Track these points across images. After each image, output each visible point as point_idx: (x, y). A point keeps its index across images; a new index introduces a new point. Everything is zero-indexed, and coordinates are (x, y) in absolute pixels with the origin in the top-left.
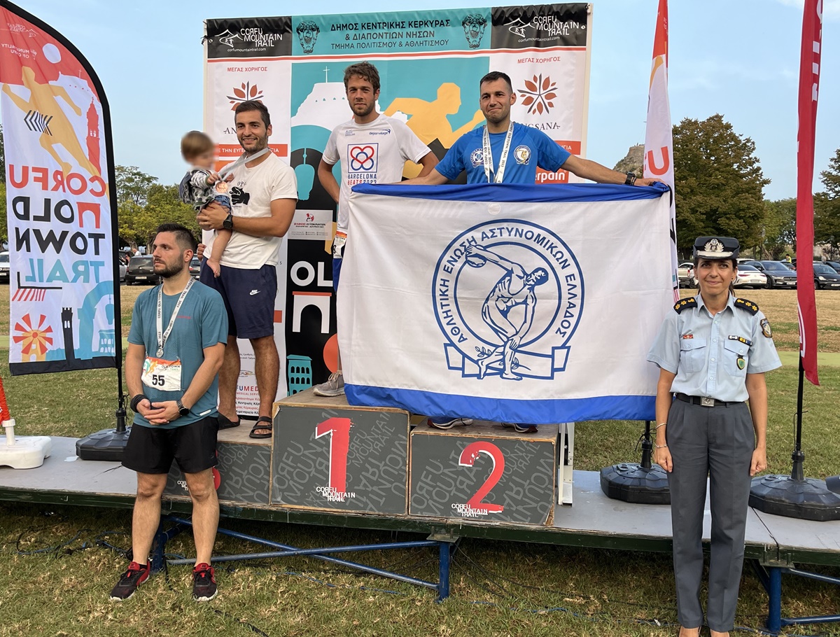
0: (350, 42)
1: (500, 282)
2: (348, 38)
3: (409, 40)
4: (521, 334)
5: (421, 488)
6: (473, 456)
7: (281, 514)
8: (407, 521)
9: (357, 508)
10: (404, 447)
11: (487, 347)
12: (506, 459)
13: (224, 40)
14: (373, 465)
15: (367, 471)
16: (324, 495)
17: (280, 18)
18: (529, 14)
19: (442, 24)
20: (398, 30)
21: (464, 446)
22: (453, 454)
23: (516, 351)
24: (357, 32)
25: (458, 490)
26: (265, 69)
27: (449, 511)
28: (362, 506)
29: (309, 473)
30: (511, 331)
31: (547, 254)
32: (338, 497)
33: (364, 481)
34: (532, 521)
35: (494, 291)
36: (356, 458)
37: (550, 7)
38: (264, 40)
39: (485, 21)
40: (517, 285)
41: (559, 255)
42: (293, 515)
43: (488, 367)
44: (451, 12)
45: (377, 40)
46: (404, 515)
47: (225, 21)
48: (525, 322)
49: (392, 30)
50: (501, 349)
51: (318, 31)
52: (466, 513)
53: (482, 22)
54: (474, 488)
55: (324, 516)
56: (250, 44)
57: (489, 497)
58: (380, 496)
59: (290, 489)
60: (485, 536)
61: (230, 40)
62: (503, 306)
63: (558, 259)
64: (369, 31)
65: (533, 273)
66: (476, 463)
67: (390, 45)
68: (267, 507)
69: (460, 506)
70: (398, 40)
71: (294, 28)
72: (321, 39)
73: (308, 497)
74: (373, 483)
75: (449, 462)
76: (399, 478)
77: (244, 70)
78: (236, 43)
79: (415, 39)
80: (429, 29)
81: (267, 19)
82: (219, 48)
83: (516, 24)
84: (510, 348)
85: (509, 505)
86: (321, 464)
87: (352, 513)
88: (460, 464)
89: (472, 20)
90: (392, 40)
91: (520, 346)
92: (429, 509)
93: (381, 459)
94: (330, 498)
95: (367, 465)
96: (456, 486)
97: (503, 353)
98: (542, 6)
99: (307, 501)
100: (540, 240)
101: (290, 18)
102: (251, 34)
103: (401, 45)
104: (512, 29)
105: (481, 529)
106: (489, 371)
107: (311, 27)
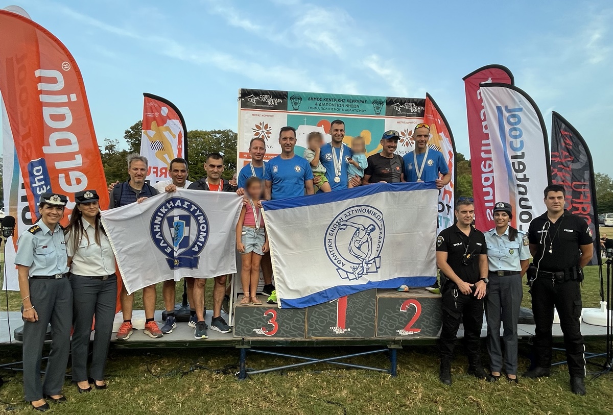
0: (318, 106)
1: (355, 234)
2: (316, 104)
3: (347, 108)
4: (368, 256)
5: (382, 323)
6: (407, 306)
7: (312, 342)
8: (375, 340)
9: (351, 336)
10: (374, 304)
11: (355, 265)
12: (422, 307)
13: (250, 100)
14: (359, 314)
15: (356, 317)
16: (334, 331)
17: (282, 92)
18: (403, 102)
19: (363, 102)
20: (341, 103)
21: (403, 302)
22: (397, 306)
23: (368, 264)
24: (321, 102)
25: (400, 323)
26: (273, 116)
27: (395, 333)
28: (353, 334)
29: (326, 320)
30: (364, 256)
31: (373, 217)
32: (341, 331)
33: (354, 322)
34: (433, 336)
35: (353, 238)
36: (350, 311)
37: (413, 99)
38: (272, 102)
39: (383, 103)
40: (362, 233)
41: (379, 217)
42: (318, 342)
43: (358, 274)
44: (368, 97)
45: (331, 107)
46: (373, 338)
47: (252, 90)
48: (369, 250)
49: (339, 103)
50: (361, 265)
51: (301, 100)
52: (403, 333)
53: (381, 103)
54: (407, 322)
55: (334, 341)
56: (265, 103)
57: (414, 325)
58: (362, 329)
59: (316, 329)
60: (413, 344)
61: (254, 100)
62: (358, 245)
63: (378, 219)
64: (327, 102)
65: (368, 227)
66: (408, 310)
67: (338, 110)
68: (304, 339)
69: (400, 330)
70: (341, 108)
71: (289, 97)
72: (303, 103)
73: (326, 332)
74: (360, 323)
75: (396, 310)
76: (372, 320)
77: (261, 116)
78: (257, 102)
79: (350, 108)
80: (357, 104)
81: (275, 91)
82: (248, 103)
83: (397, 105)
84: (365, 263)
85: (423, 328)
86: (332, 315)
87: (348, 338)
88: (401, 311)
89: (377, 102)
90: (338, 107)
91: (369, 261)
92: (386, 333)
93: (363, 311)
94: (337, 332)
95: (356, 314)
96: (399, 321)
97: (362, 267)
98: (409, 99)
99: (325, 335)
100: (369, 212)
101: (287, 92)
102: (265, 98)
103: (343, 110)
104: (396, 108)
105: (411, 341)
106: (359, 276)
107: (298, 98)
